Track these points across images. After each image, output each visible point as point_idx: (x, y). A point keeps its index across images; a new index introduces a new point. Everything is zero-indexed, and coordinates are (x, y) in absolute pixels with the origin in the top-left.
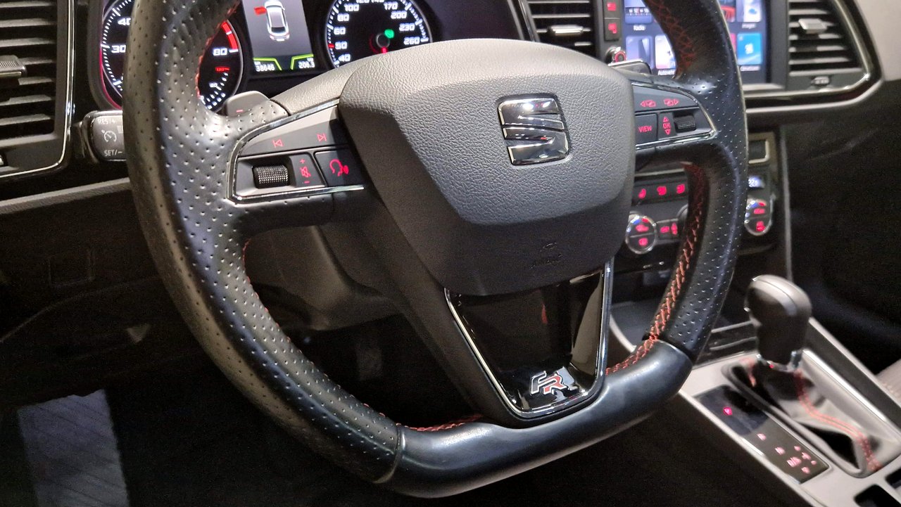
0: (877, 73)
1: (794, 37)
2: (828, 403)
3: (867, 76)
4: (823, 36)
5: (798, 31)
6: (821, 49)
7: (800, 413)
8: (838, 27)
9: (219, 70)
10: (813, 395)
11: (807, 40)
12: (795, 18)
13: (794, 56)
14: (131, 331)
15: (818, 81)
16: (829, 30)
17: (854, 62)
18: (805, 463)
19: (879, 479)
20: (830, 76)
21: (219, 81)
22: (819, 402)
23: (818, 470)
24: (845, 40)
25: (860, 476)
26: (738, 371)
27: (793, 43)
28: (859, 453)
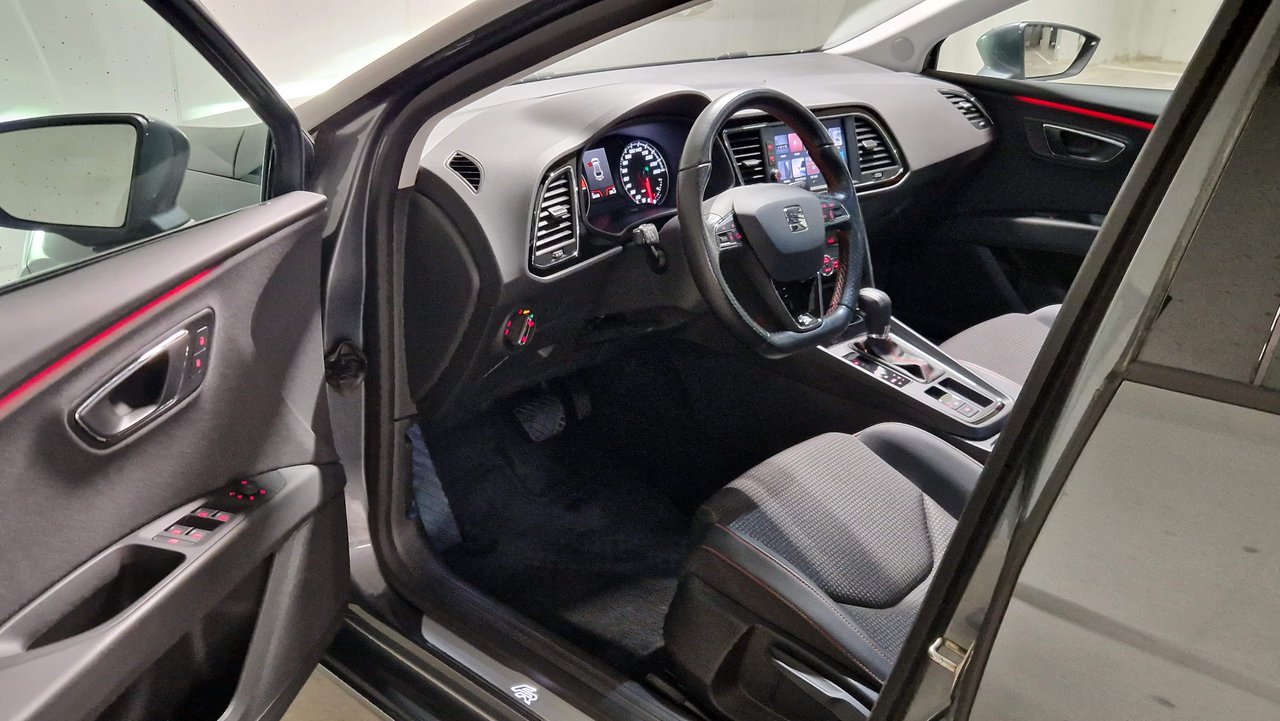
0: (906, 168)
1: (861, 152)
2: (905, 354)
3: (901, 170)
4: (875, 149)
5: (862, 148)
6: (875, 157)
7: (893, 360)
8: (883, 143)
10: (898, 351)
11: (867, 152)
12: (860, 141)
13: (863, 162)
14: (540, 352)
15: (876, 175)
16: (879, 145)
17: (893, 163)
18: (899, 380)
19: (935, 384)
20: (882, 172)
22: (901, 354)
23: (906, 382)
24: (887, 150)
25: (926, 383)
26: (856, 344)
27: (861, 155)
28: (924, 373)
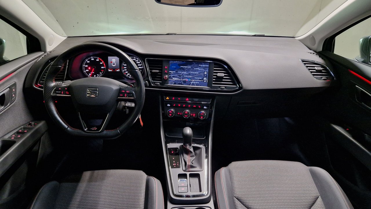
0: (241, 88)
1: (215, 77)
3: (238, 88)
6: (224, 80)
8: (230, 76)
9: (102, 70)
10: (191, 155)
11: (219, 78)
12: (215, 73)
13: (214, 81)
15: (221, 87)
16: (226, 76)
17: (234, 84)
19: (188, 173)
20: (225, 87)
21: (101, 72)
25: (184, 171)
28: (187, 167)
